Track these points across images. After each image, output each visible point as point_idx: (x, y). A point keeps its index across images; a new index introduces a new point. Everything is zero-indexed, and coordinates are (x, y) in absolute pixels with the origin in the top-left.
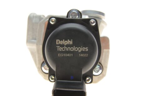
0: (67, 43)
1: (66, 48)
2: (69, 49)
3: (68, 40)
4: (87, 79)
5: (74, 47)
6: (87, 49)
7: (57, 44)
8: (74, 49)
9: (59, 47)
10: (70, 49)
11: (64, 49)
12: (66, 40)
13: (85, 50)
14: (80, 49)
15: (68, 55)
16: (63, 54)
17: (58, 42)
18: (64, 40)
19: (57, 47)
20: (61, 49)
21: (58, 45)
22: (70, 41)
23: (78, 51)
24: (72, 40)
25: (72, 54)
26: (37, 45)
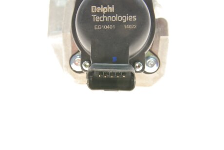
0: (106, 10)
1: (106, 17)
2: (109, 18)
3: (108, 6)
4: (137, 65)
5: (117, 15)
6: (135, 18)
7: (93, 11)
8: (117, 18)
9: (95, 17)
10: (111, 18)
11: (102, 19)
12: (105, 6)
13: (133, 19)
14: (125, 19)
15: (109, 27)
16: (102, 25)
17: (94, 9)
18: (102, 6)
19: (92, 15)
20: (97, 19)
21: (94, 14)
22: (110, 8)
23: (122, 21)
24: (113, 6)
25: (114, 26)
26: (63, 32)
